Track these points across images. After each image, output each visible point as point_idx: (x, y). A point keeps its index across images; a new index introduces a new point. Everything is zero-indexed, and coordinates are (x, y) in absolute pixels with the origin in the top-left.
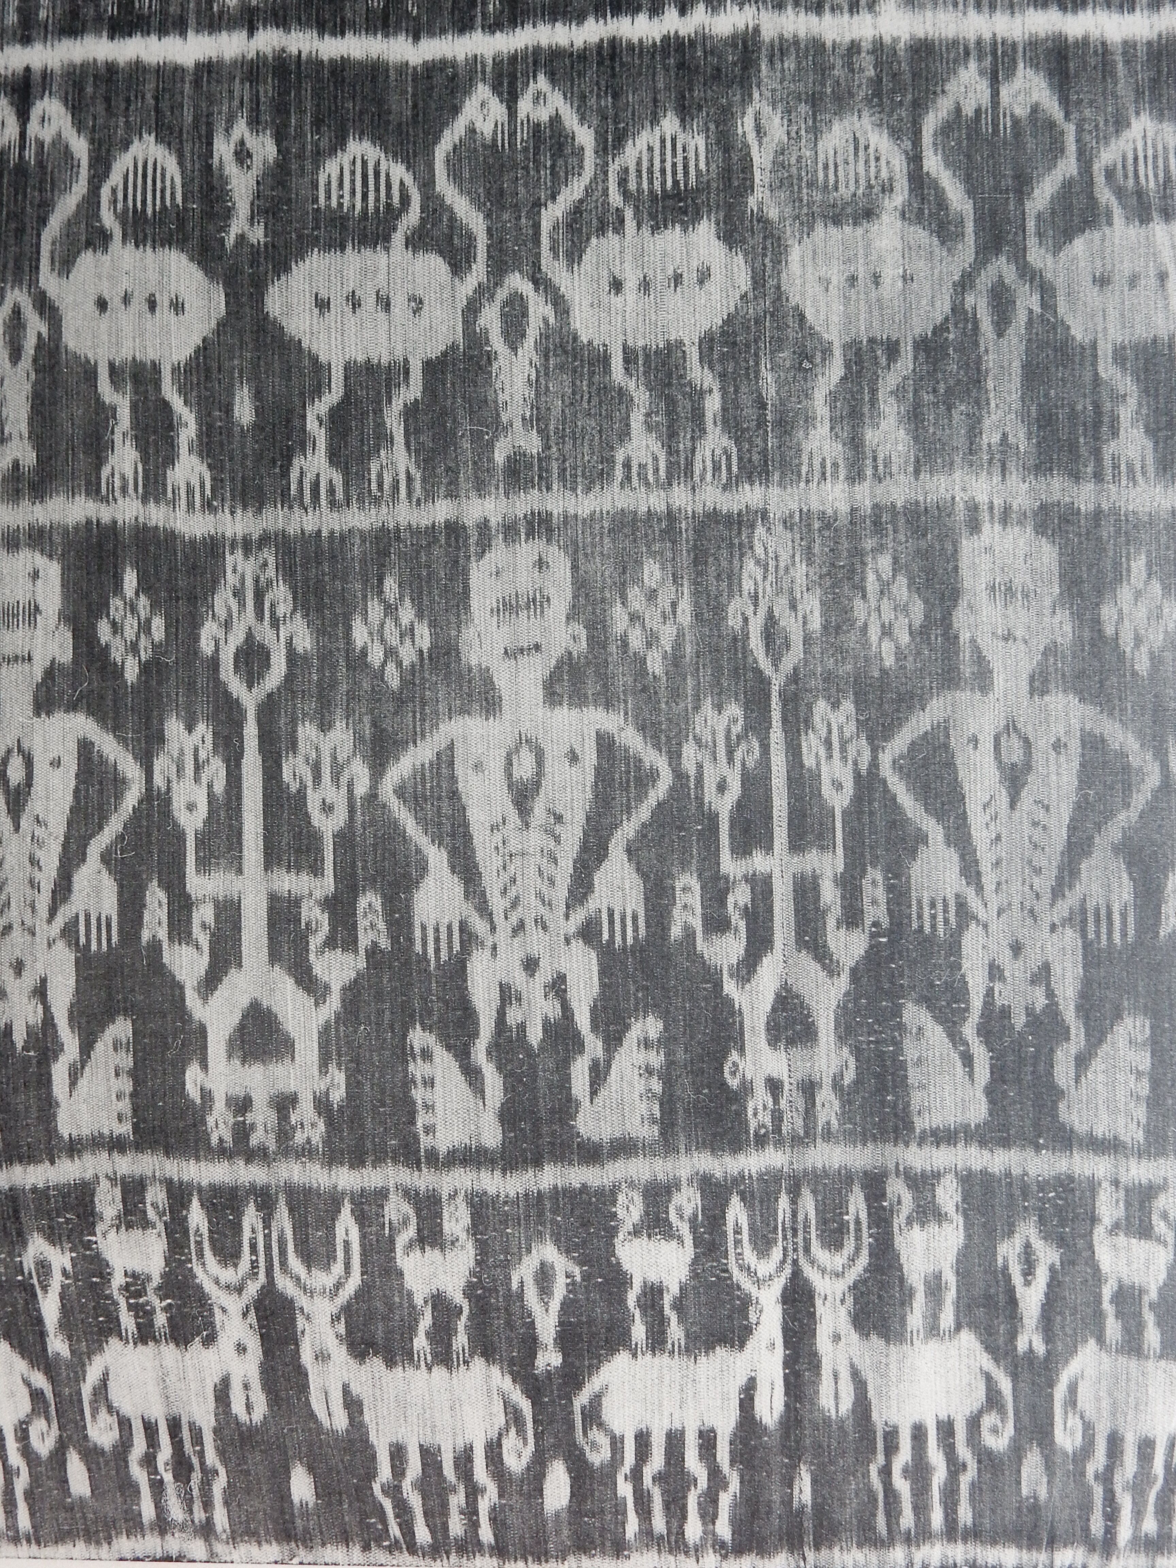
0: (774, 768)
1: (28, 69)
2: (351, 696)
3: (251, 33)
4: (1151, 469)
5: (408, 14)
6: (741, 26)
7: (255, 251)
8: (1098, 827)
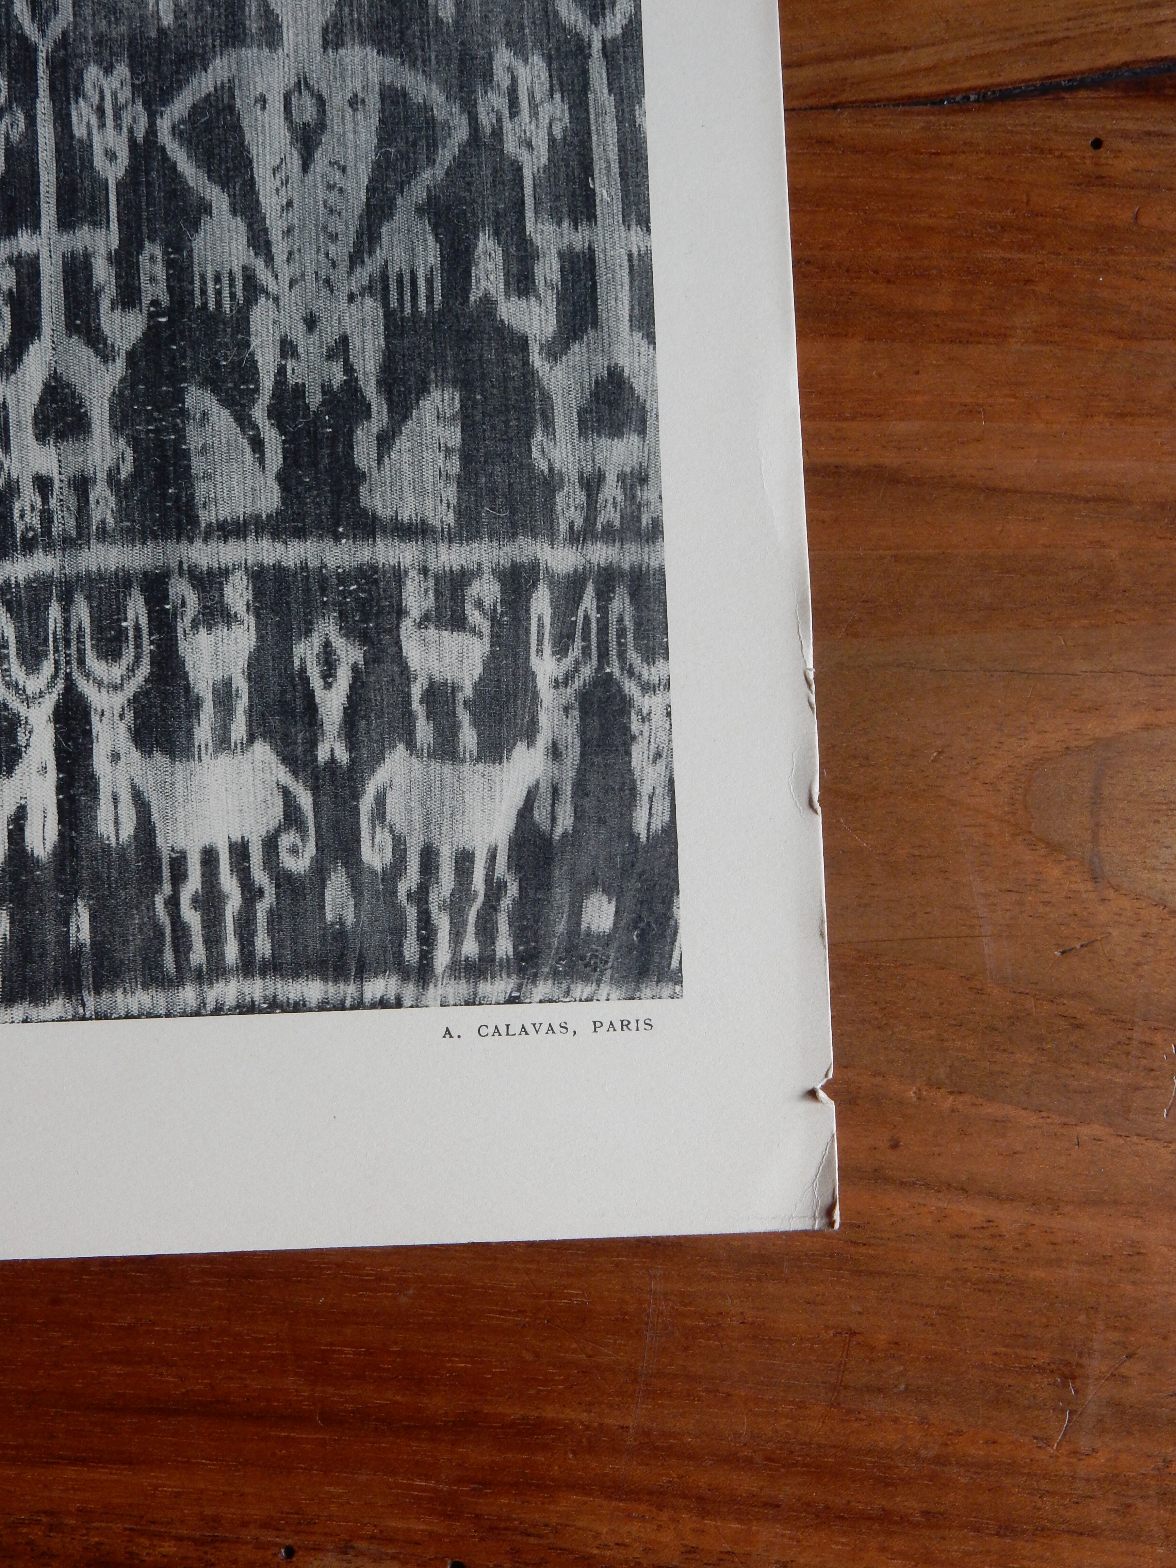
0: (41, 140)
8: (401, 187)
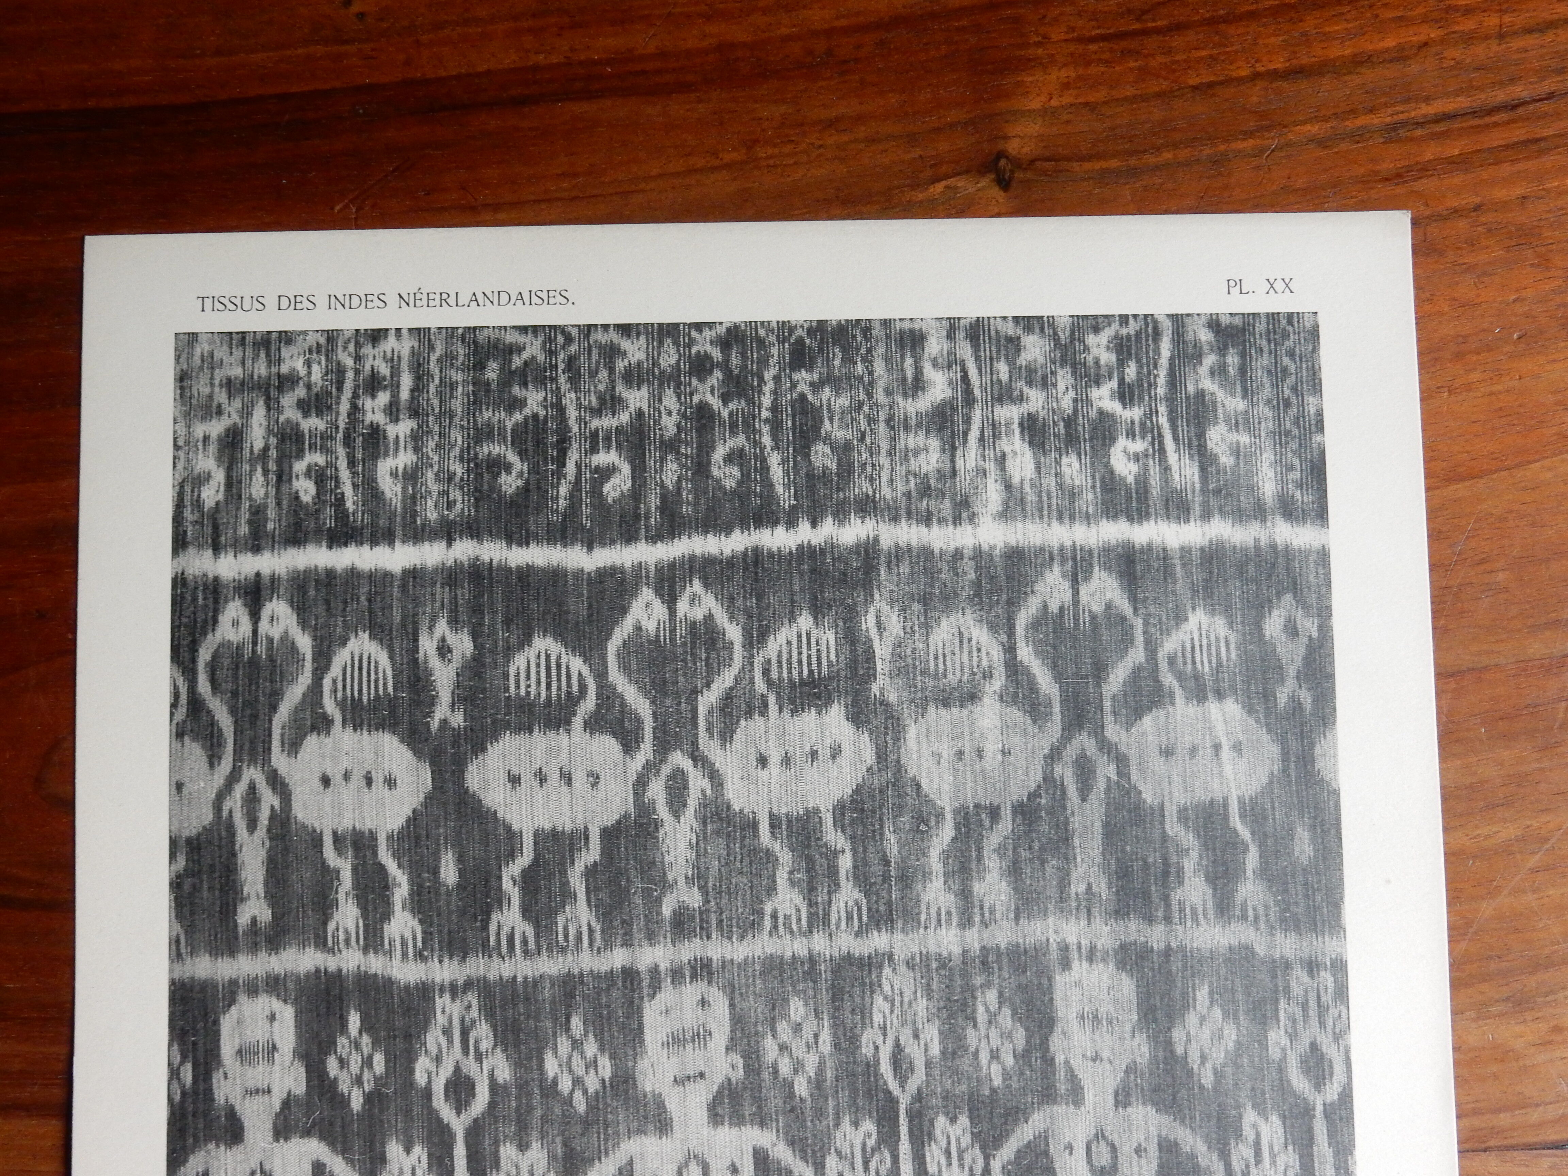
1: (258, 575)
2: (545, 1120)
3: (449, 544)
4: (1211, 913)
5: (583, 527)
6: (863, 537)
7: (456, 734)
